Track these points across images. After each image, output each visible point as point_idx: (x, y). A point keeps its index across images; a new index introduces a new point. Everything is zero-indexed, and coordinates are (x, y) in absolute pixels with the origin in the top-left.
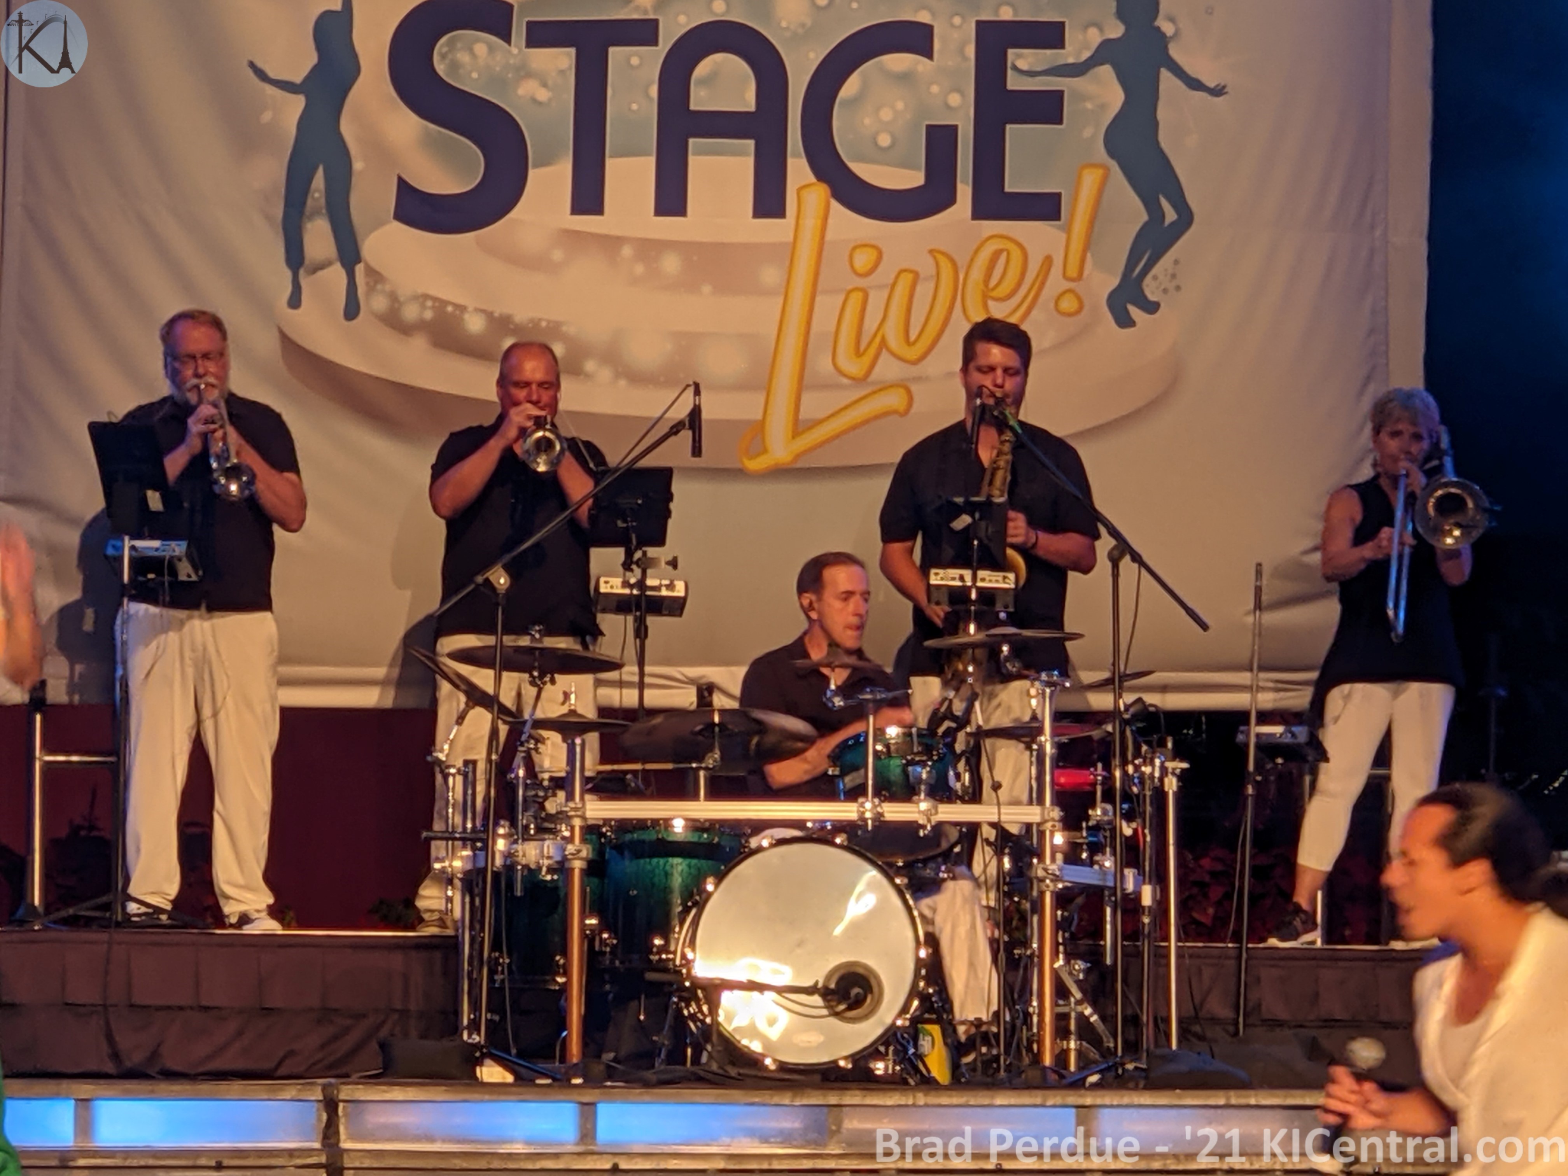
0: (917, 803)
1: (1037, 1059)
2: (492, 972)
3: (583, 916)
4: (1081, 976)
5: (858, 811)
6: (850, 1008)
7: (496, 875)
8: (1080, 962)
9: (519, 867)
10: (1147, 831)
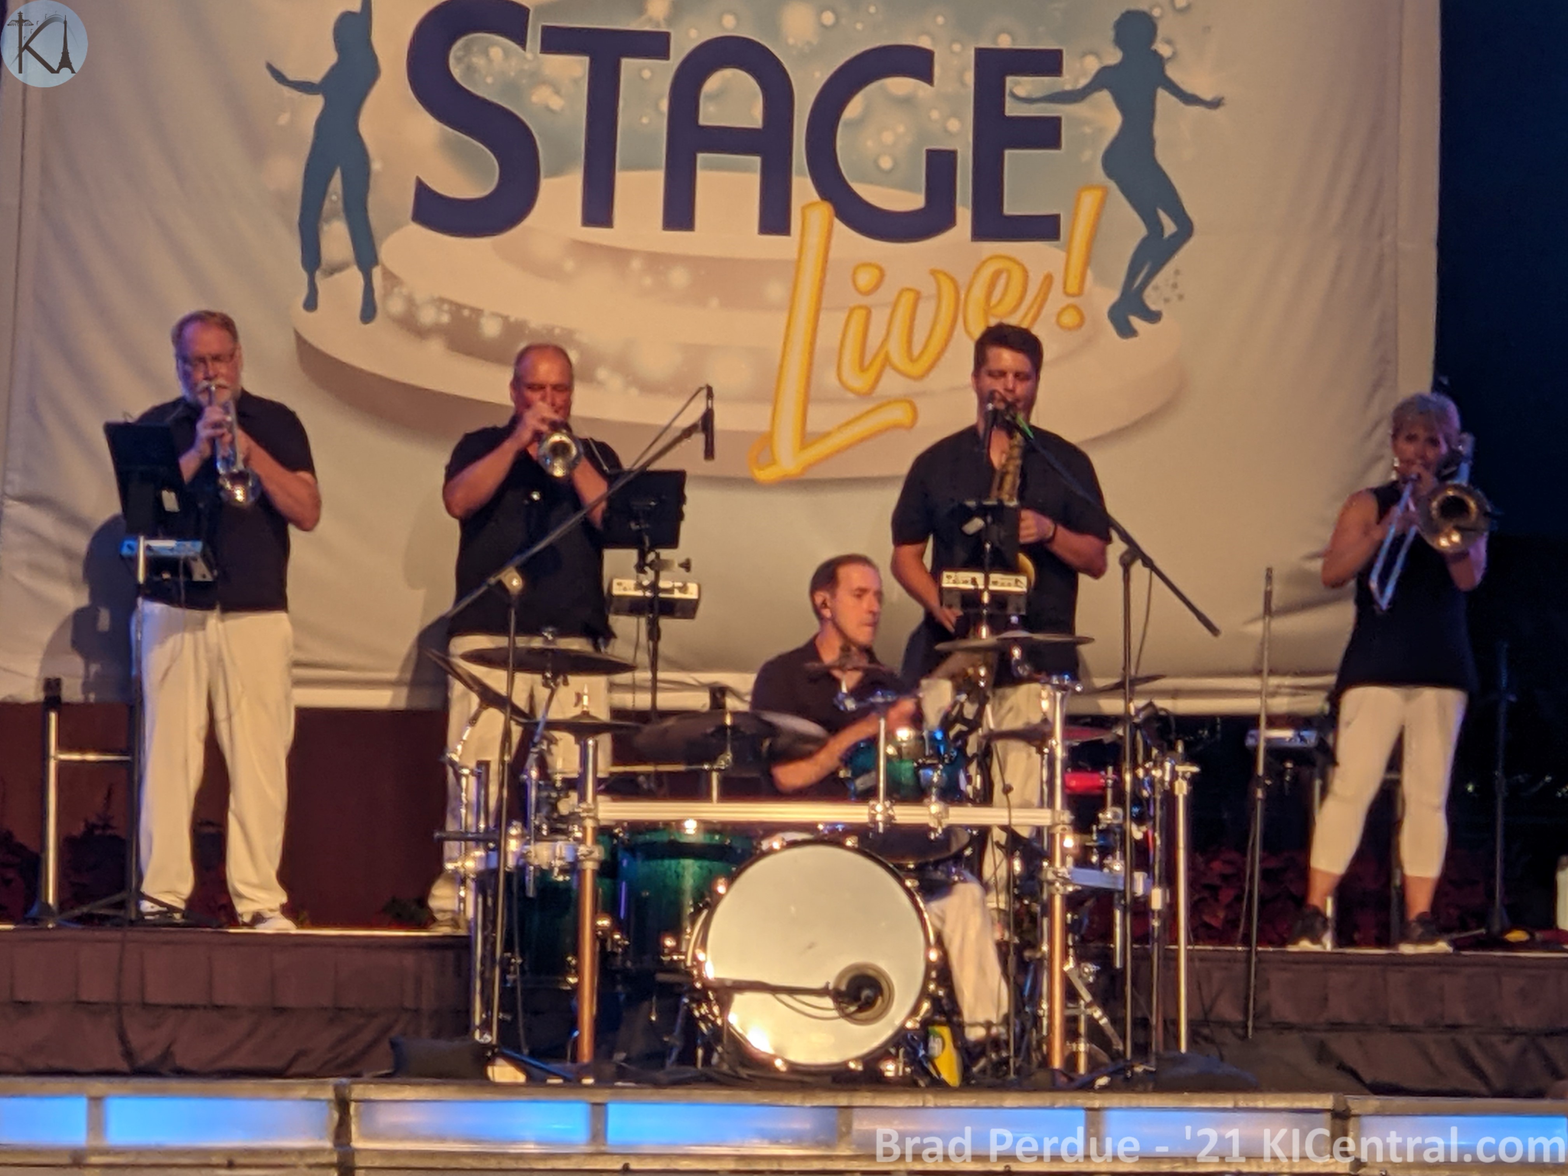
0: (928, 806)
1: (1046, 1061)
2: (504, 972)
3: (595, 916)
4: (1091, 979)
5: (870, 814)
6: (860, 1009)
7: (509, 876)
8: (1090, 966)
9: (532, 868)
10: (1157, 835)
